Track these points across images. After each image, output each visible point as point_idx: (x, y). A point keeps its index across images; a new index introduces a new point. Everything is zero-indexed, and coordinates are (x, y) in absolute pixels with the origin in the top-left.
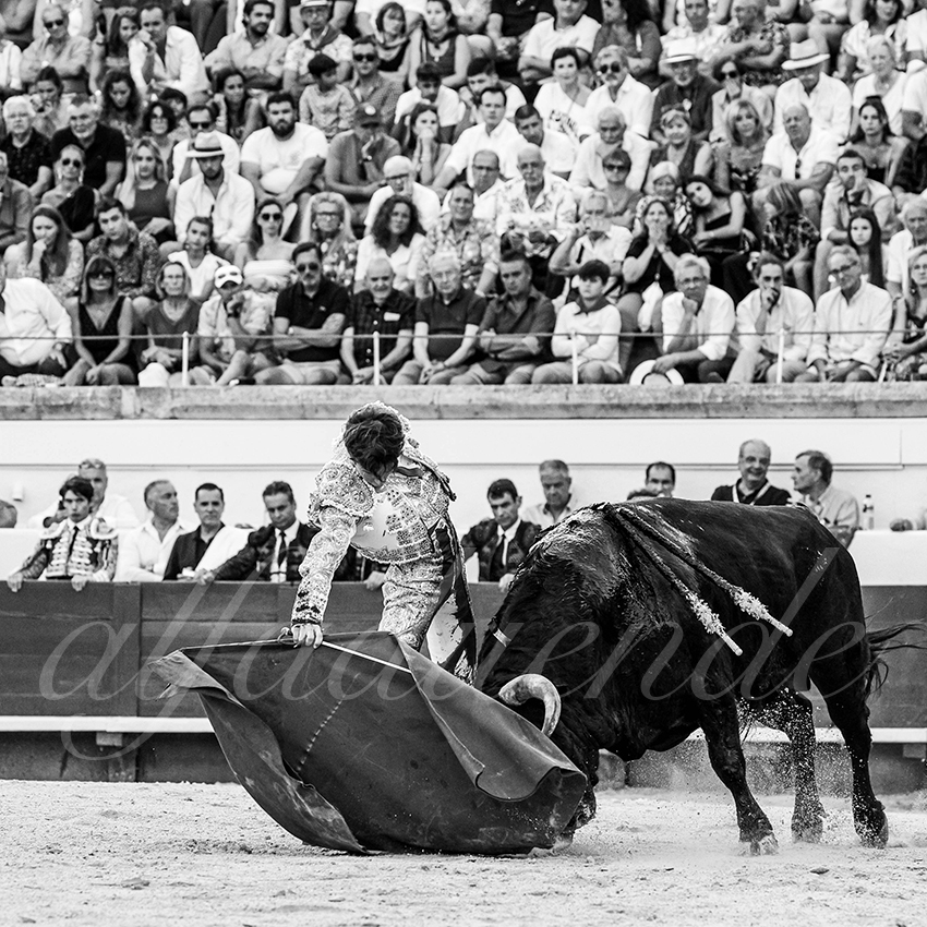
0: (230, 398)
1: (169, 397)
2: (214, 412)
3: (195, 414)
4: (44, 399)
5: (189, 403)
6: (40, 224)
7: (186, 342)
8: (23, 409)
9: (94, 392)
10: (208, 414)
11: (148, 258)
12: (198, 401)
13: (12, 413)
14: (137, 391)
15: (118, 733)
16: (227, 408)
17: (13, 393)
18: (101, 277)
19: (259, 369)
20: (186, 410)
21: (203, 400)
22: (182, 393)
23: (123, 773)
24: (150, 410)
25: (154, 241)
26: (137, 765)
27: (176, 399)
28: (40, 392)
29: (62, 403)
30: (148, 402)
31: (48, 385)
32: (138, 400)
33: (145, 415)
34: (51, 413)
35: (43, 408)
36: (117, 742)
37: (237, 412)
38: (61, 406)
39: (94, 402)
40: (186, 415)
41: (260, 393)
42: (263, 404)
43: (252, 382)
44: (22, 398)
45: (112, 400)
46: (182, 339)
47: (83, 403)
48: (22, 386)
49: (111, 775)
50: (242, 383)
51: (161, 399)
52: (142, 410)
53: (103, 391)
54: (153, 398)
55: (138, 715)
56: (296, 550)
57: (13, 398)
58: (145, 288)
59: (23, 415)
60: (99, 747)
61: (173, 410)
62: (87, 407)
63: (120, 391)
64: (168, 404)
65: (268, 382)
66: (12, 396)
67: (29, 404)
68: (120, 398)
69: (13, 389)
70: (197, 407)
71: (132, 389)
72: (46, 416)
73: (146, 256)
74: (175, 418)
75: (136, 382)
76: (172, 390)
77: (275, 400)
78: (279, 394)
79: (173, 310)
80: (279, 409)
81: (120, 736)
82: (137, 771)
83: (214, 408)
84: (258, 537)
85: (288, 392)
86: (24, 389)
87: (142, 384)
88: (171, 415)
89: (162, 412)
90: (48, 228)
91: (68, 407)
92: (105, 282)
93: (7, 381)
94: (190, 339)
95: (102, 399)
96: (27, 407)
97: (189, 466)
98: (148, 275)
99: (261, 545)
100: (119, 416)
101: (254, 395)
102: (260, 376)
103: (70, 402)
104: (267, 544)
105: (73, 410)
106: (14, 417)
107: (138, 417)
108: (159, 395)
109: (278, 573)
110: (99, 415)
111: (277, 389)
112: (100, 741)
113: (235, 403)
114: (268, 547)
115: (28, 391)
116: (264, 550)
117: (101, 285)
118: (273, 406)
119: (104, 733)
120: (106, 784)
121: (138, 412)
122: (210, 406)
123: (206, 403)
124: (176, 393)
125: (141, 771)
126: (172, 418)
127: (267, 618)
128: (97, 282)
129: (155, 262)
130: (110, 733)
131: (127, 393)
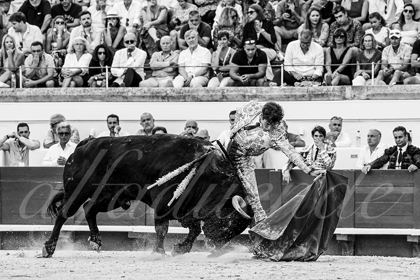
0: (392, 90)
1: (366, 90)
2: (386, 96)
3: (378, 97)
4: (312, 92)
5: (374, 93)
6: (314, 14)
7: (373, 66)
8: (303, 96)
9: (334, 88)
10: (383, 97)
11: (357, 31)
12: (379, 92)
13: (299, 97)
14: (352, 88)
15: (346, 235)
16: (391, 94)
17: (299, 89)
18: (339, 37)
19: (405, 78)
20: (374, 96)
21: (381, 91)
22: (372, 88)
23: (348, 252)
24: (357, 96)
25: (360, 23)
26: (354, 249)
27: (369, 91)
28: (311, 89)
29: (320, 93)
30: (357, 92)
31: (314, 86)
32: (352, 92)
33: (356, 98)
34: (315, 98)
35: (312, 95)
36: (345, 239)
37: (396, 96)
38: (320, 94)
39: (334, 92)
40: (373, 98)
41: (406, 88)
42: (407, 92)
43: (402, 83)
44: (303, 91)
45: (341, 91)
46: (371, 65)
47: (329, 93)
48: (303, 86)
49: (343, 253)
50: (397, 83)
51: (363, 91)
52: (354, 96)
53: (338, 88)
54: (359, 90)
55: (354, 228)
56: (406, 156)
57: (299, 92)
58: (356, 44)
59: (303, 99)
60: (338, 241)
61: (367, 96)
62: (331, 95)
63: (345, 88)
64: (365, 93)
65: (409, 83)
66: (299, 90)
67: (306, 94)
68: (345, 91)
69: (299, 87)
70: (378, 94)
71: (350, 87)
72: (313, 99)
73: (356, 30)
74: (369, 99)
75: (351, 84)
76: (367, 87)
77: (412, 91)
78: (413, 88)
79: (368, 55)
80: (414, 95)
81: (347, 236)
82: (354, 251)
83: (386, 95)
84: (389, 151)
85: (417, 87)
86: (304, 87)
87: (354, 85)
88: (367, 98)
89: (363, 97)
90: (317, 16)
91: (323, 95)
92: (341, 40)
93: (296, 84)
94: (375, 65)
95: (337, 91)
96: (305, 95)
97: (375, 120)
98: (357, 37)
99: (391, 154)
100: (345, 99)
101: (403, 89)
102: (406, 81)
103: (323, 93)
104: (394, 154)
105: (325, 96)
106: (300, 99)
107: (353, 99)
108: (362, 89)
109: (398, 166)
110: (336, 98)
111: (413, 86)
112: (338, 238)
113: (394, 92)
114: (394, 155)
115: (306, 88)
116: (392, 156)
117: (339, 41)
118: (411, 93)
119: (340, 234)
120: (341, 256)
121: (353, 97)
122: (384, 94)
123: (382, 93)
124: (369, 88)
125: (356, 251)
126: (367, 99)
127: (410, 185)
128: (338, 40)
129: (360, 32)
130: (342, 235)
131: (348, 89)
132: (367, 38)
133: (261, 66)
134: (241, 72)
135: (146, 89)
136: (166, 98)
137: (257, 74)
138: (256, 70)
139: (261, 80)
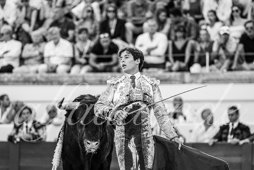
12: (212, 76)
14: (190, 74)
20: (208, 80)
27: (204, 77)
32: (191, 77)
39: (175, 78)
45: (181, 77)
50: (228, 70)
52: (193, 80)
62: (173, 80)
76: (203, 74)
87: (191, 72)
88: (203, 82)
89: (199, 81)
95: (178, 76)
100: (184, 83)
107: (191, 82)
108: (198, 76)
110: (177, 82)
131: (187, 76)
132: (202, 32)
133: (114, 57)
134: (98, 61)
135: (19, 75)
136: (36, 82)
137: (112, 63)
138: (110, 60)
139: (115, 68)
